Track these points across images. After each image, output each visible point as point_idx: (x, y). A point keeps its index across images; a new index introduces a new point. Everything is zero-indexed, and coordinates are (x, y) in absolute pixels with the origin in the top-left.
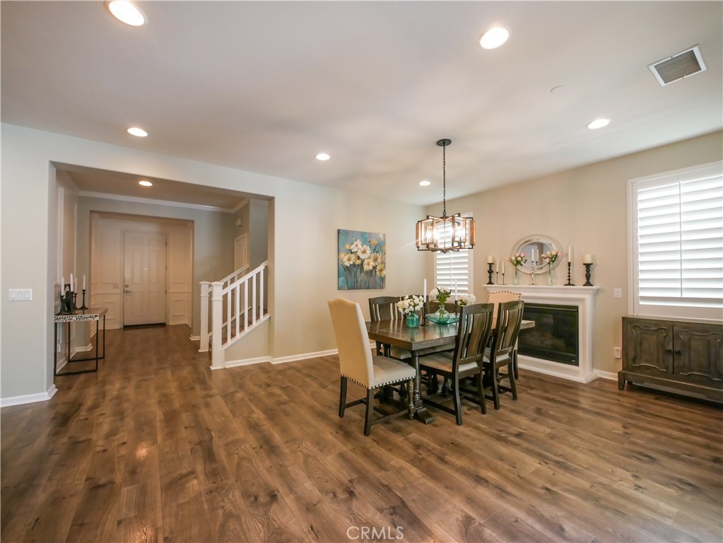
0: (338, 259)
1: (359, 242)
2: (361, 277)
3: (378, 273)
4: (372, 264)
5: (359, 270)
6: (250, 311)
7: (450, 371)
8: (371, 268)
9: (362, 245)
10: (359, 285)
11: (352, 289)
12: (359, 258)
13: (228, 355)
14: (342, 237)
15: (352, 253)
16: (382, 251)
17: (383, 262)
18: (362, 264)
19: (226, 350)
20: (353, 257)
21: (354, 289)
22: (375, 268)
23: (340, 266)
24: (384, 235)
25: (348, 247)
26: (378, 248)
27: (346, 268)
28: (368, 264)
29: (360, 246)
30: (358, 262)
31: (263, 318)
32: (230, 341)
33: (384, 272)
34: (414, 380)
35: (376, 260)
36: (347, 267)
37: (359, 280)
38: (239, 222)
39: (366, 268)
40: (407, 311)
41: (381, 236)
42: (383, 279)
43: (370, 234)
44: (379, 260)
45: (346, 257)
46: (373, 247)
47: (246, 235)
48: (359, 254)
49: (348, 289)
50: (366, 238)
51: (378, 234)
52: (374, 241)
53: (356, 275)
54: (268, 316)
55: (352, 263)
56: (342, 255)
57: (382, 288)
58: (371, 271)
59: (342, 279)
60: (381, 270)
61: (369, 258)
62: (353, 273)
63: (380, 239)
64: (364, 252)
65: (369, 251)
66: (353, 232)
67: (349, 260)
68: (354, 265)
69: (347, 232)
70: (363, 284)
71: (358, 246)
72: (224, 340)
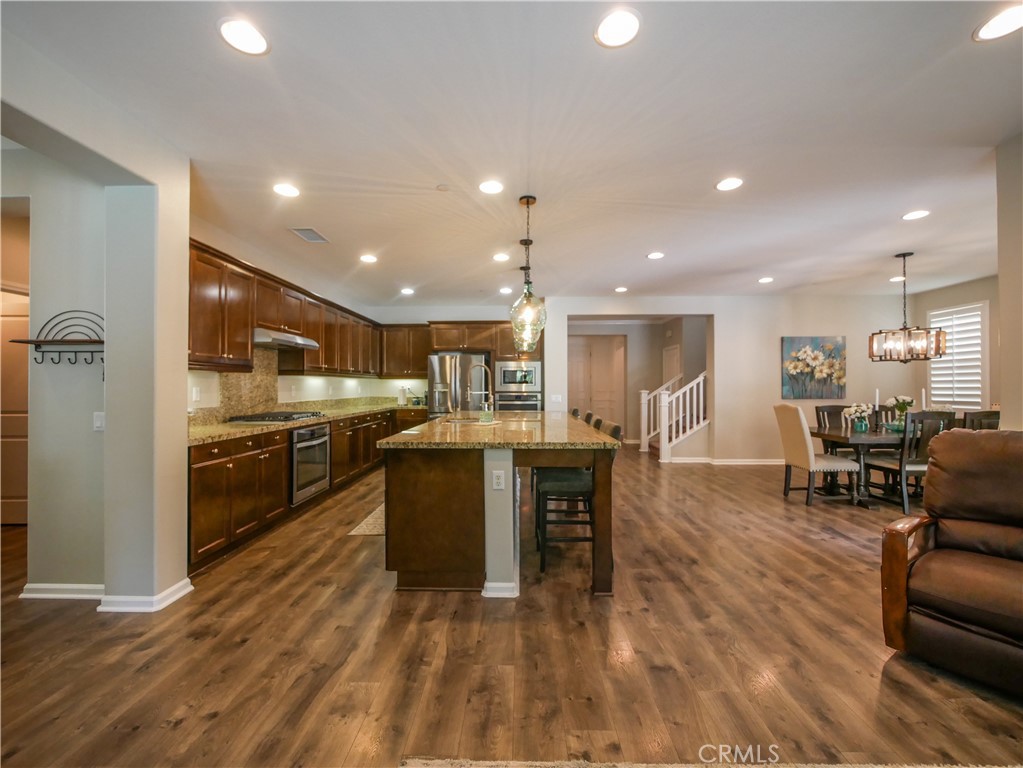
0: (782, 368)
1: (808, 349)
2: (811, 386)
3: (835, 381)
4: (826, 371)
5: (808, 379)
6: (684, 417)
7: (898, 468)
8: (825, 375)
9: (813, 352)
10: (808, 394)
11: (799, 398)
12: (808, 365)
13: (674, 452)
14: (786, 345)
15: (799, 360)
16: (841, 356)
17: (843, 369)
18: (812, 372)
19: (672, 448)
20: (800, 365)
21: (803, 398)
22: (830, 375)
23: (785, 376)
24: (844, 338)
25: (794, 354)
26: (836, 352)
27: (792, 377)
28: (821, 371)
29: (809, 352)
30: (807, 370)
31: (703, 423)
32: (674, 441)
33: (844, 380)
34: (858, 473)
35: (831, 366)
36: (792, 375)
37: (809, 389)
38: (669, 333)
39: (818, 375)
40: (853, 417)
41: (840, 339)
42: (842, 388)
43: (823, 338)
44: (837, 367)
45: (792, 365)
46: (828, 353)
47: (678, 346)
48: (809, 361)
49: (795, 398)
50: (816, 343)
51: (835, 337)
52: (829, 346)
53: (804, 384)
54: (707, 422)
55: (799, 371)
56: (787, 364)
57: (841, 398)
58: (825, 380)
59: (786, 388)
60: (839, 378)
61: (823, 364)
62: (801, 382)
63: (837, 342)
64: (815, 359)
65: (821, 357)
66: (800, 338)
67: (795, 368)
68: (802, 373)
69: (792, 340)
70: (814, 393)
71: (807, 353)
72: (670, 439)
